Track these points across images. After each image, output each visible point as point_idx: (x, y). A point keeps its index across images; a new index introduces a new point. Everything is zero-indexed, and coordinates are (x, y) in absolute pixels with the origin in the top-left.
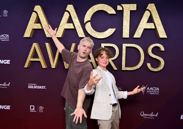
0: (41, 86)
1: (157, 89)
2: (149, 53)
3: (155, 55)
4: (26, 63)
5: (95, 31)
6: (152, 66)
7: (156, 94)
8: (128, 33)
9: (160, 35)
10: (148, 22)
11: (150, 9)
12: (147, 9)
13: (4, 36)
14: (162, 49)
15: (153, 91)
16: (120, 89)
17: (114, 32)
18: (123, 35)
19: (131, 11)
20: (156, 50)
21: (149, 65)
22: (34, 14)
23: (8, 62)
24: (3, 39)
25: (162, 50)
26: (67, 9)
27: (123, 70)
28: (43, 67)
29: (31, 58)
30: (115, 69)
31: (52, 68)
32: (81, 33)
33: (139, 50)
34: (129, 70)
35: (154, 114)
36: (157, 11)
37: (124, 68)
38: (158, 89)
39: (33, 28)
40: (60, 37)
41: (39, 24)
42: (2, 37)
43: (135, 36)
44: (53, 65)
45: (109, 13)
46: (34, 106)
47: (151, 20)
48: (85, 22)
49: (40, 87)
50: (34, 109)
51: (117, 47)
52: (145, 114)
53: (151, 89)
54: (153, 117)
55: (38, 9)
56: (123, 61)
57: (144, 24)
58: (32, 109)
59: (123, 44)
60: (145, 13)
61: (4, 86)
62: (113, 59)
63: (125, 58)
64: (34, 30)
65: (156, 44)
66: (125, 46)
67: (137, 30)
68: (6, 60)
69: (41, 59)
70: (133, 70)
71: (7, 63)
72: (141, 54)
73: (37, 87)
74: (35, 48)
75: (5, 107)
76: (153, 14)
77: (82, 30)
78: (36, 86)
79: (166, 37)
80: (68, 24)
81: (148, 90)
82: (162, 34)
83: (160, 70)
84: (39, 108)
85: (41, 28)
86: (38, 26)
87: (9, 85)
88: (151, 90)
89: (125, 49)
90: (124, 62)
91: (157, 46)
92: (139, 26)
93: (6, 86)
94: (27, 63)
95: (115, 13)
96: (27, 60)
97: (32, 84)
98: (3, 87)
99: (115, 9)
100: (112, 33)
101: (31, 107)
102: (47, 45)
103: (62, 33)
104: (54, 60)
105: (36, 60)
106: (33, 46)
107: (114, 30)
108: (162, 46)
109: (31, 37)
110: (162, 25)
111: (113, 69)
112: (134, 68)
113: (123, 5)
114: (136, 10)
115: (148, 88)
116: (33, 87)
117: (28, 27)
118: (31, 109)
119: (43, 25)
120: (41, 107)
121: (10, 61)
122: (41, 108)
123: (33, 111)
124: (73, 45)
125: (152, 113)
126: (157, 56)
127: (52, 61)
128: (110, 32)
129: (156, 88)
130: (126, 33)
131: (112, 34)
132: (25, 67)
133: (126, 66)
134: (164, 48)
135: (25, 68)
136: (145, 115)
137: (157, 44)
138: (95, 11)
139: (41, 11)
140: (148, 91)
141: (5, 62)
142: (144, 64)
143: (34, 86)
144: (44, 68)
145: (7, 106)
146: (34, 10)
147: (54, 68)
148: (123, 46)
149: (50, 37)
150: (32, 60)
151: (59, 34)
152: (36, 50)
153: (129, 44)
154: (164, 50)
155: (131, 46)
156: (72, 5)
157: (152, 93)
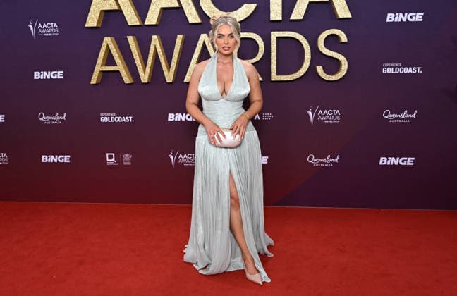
0: (124, 117)
1: (336, 112)
2: (319, 47)
3: (331, 50)
4: (94, 75)
5: (217, 10)
6: (326, 71)
7: (335, 122)
8: (280, 12)
9: (338, 13)
13: (49, 26)
14: (344, 38)
15: (329, 116)
16: (269, 115)
17: (253, 10)
18: (271, 15)
20: (332, 42)
21: (320, 69)
23: (59, 75)
24: (48, 33)
25: (343, 41)
27: (274, 81)
28: (126, 82)
29: (102, 66)
31: (142, 82)
32: (193, 17)
33: (302, 41)
34: (285, 80)
37: (274, 77)
38: (338, 112)
39: (101, 9)
40: (155, 23)
42: (45, 28)
43: (292, 18)
44: (145, 78)
46: (113, 154)
49: (123, 119)
50: (113, 159)
51: (260, 39)
52: (315, 158)
54: (331, 163)
56: (272, 65)
58: (111, 160)
59: (272, 33)
61: (55, 121)
62: (255, 60)
63: (276, 58)
64: (103, 13)
65: (332, 30)
66: (274, 35)
67: (296, 6)
68: (56, 72)
69: (120, 67)
70: (291, 79)
71: (59, 77)
72: (305, 49)
73: (117, 119)
74: (108, 46)
75: (61, 159)
77: (194, 8)
78: (115, 117)
79: (350, 16)
81: (320, 115)
82: (343, 10)
83: (341, 79)
84: (122, 158)
85: (117, 8)
86: (111, 5)
87: (64, 118)
88: (326, 114)
89: (275, 41)
90: (276, 67)
91: (334, 33)
93: (60, 120)
96: (95, 70)
98: (53, 123)
100: (250, 13)
101: (109, 156)
102: (131, 39)
103: (157, 17)
104: (146, 67)
105: (112, 70)
106: (104, 44)
107: (253, 6)
108: (343, 33)
109: (100, 26)
112: (293, 75)
115: (320, 112)
116: (110, 120)
117: (93, 7)
118: (108, 160)
119: (120, 3)
120: (127, 155)
121: (63, 74)
122: (127, 157)
123: (112, 164)
124: (180, 38)
125: (329, 157)
126: (334, 53)
127: (142, 70)
128: (246, 10)
129: (334, 111)
130: (276, 13)
131: (250, 15)
132: (91, 83)
133: (278, 73)
134: (347, 36)
135: (96, 84)
136: (316, 160)
137: (334, 30)
140: (320, 118)
141: (54, 75)
142: (312, 69)
143: (112, 118)
145: (63, 157)
147: (145, 84)
148: (272, 36)
149: (135, 24)
150: (105, 70)
151: (152, 18)
152: (110, 51)
153: (281, 32)
154: (347, 41)
155: (285, 35)
157: (327, 121)
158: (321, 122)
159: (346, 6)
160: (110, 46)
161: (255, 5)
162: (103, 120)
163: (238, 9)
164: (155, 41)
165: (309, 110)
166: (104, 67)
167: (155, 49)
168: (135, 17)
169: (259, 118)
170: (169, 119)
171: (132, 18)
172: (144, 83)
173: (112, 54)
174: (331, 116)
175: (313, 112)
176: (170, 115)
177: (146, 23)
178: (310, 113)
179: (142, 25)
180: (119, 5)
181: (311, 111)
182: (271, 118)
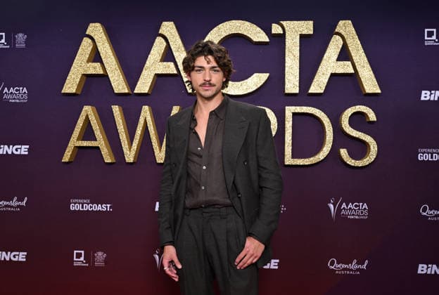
0: (100, 205)
1: (363, 206)
2: (343, 126)
3: (357, 131)
4: (66, 151)
7: (362, 217)
8: (298, 84)
9: (365, 87)
10: (339, 59)
11: (342, 31)
12: (336, 30)
13: (17, 90)
14: (372, 116)
15: (355, 210)
16: (281, 207)
17: (265, 80)
18: (286, 87)
19: (302, 37)
20: (357, 120)
21: (344, 153)
22: (86, 43)
23: (24, 150)
24: (14, 99)
25: (371, 120)
26: (160, 32)
27: (289, 165)
28: (106, 161)
29: (78, 140)
31: (127, 161)
33: (322, 119)
34: (301, 164)
35: (358, 263)
36: (357, 37)
37: (289, 160)
38: (365, 206)
39: (83, 73)
40: (146, 92)
41: (99, 64)
42: (12, 93)
43: (313, 90)
44: (130, 156)
45: (255, 40)
46: (83, 252)
47: (344, 55)
49: (99, 208)
50: (82, 259)
51: (273, 114)
52: (338, 263)
53: (349, 206)
54: (358, 270)
55: (96, 30)
56: (287, 145)
57: (330, 65)
58: (79, 258)
59: (287, 107)
60: (332, 40)
61: (11, 207)
63: (291, 138)
64: (85, 78)
65: (358, 107)
66: (289, 111)
67: (316, 77)
68: (19, 146)
69: (101, 142)
72: (327, 128)
73: (91, 207)
74: (87, 116)
75: (14, 256)
76: (349, 41)
78: (88, 204)
79: (379, 91)
80: (165, 63)
81: (344, 208)
82: (370, 84)
84: (94, 256)
85: (102, 72)
86: (95, 69)
87: (24, 203)
88: (350, 208)
89: (291, 117)
90: (290, 147)
91: (359, 110)
92: (320, 67)
93: (18, 206)
94: (68, 151)
95: (267, 40)
96: (69, 145)
97: (80, 200)
98: (9, 209)
99: (268, 31)
100: (263, 82)
101: (77, 253)
102: (116, 110)
103: (150, 84)
104: (132, 144)
105: (90, 145)
106: (83, 113)
107: (265, 76)
108: (371, 110)
109: (79, 93)
110: (368, 65)
112: (312, 159)
113: (284, 23)
114: (312, 33)
115: (344, 205)
116: (82, 207)
117: (73, 70)
118: (75, 259)
119: (106, 66)
120: (100, 254)
121: (28, 149)
122: (100, 256)
123: (79, 264)
124: (176, 110)
125: (355, 261)
126: (360, 133)
127: (127, 147)
128: (256, 81)
129: (361, 204)
130: (292, 84)
131: (264, 84)
132: (63, 161)
133: (293, 157)
134: (375, 114)
135: (64, 163)
136: (339, 266)
137: (361, 106)
138: (224, 35)
139: (103, 34)
140: (343, 212)
141: (16, 150)
142: (334, 152)
143: (85, 205)
144: (108, 161)
145: (18, 253)
146: (87, 33)
147: (131, 163)
148: (287, 111)
149: (123, 91)
150: (81, 145)
151: (143, 86)
152: (89, 123)
153: (298, 108)
154: (375, 120)
155: (303, 111)
156: (172, 23)
157: (353, 217)
158: (345, 218)
159: (375, 79)
160: (90, 116)
161: (268, 75)
162: (74, 207)
163: (247, 78)
164: (146, 113)
165: (330, 202)
166: (80, 142)
167: (145, 122)
168: (123, 84)
171: (119, 84)
172: (128, 163)
173: (91, 127)
174: (357, 210)
177: (136, 91)
178: (332, 206)
179: (131, 93)
180: (105, 69)
181: (333, 204)
182: (283, 211)
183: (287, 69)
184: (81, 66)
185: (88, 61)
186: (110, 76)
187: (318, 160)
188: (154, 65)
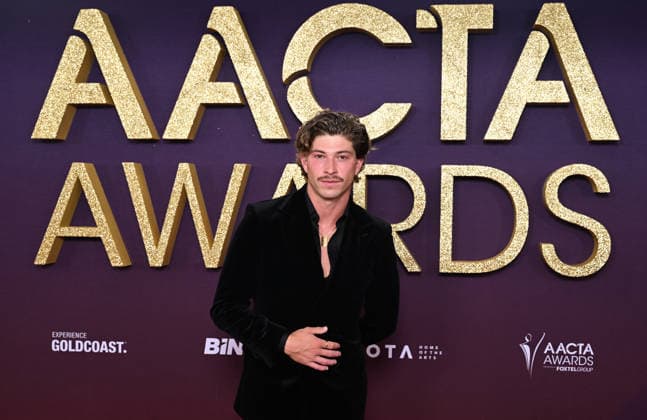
0: (104, 343)
1: (583, 348)
2: (548, 202)
3: (573, 210)
4: (43, 245)
6: (563, 256)
7: (582, 369)
8: (463, 122)
9: (590, 130)
10: (541, 77)
11: (547, 24)
12: (537, 23)
14: (602, 185)
15: (570, 356)
16: (434, 350)
17: (403, 116)
18: (442, 128)
19: (473, 35)
20: (576, 192)
21: (548, 251)
22: (74, 45)
25: (600, 191)
26: (210, 25)
27: (446, 274)
28: (114, 265)
29: (63, 224)
30: (413, 267)
31: (151, 264)
32: (270, 126)
33: (509, 189)
34: (470, 272)
36: (575, 35)
37: (447, 264)
38: (589, 348)
39: (69, 102)
40: (185, 136)
41: (98, 84)
43: (491, 134)
44: (156, 255)
45: (384, 41)
47: (552, 68)
48: (285, 76)
49: (102, 347)
51: (417, 178)
53: (559, 350)
55: (91, 22)
56: (442, 237)
57: (525, 87)
59: (443, 167)
60: (530, 40)
62: (403, 226)
63: (450, 224)
64: (74, 110)
65: (575, 166)
66: (449, 173)
67: (498, 111)
69: (103, 229)
70: (486, 271)
72: (517, 205)
73: (89, 346)
74: (78, 182)
76: (559, 44)
77: (273, 109)
78: (83, 340)
79: (616, 137)
80: (218, 83)
81: (549, 353)
82: (600, 125)
83: (596, 274)
85: (104, 102)
86: (91, 94)
88: (561, 353)
89: (451, 185)
90: (450, 242)
91: (580, 172)
92: (506, 92)
94: (47, 247)
95: (408, 40)
96: (47, 235)
97: (69, 335)
99: (408, 23)
100: (398, 120)
102: (130, 170)
103: (191, 122)
104: (161, 231)
105: (84, 235)
106: (71, 177)
107: (403, 109)
108: (600, 174)
109: (64, 138)
110: (597, 88)
111: (405, 268)
112: (489, 262)
113: (439, 8)
114: (491, 26)
115: (549, 347)
116: (74, 347)
117: (50, 97)
119: (111, 90)
124: (239, 171)
126: (580, 215)
127: (151, 239)
128: (387, 117)
129: (581, 345)
130: (453, 124)
131: (396, 127)
132: (36, 263)
133: (455, 257)
134: (609, 180)
135: (38, 266)
137: (581, 165)
138: (327, 31)
139: (105, 30)
140: (547, 359)
142: (531, 250)
143: (77, 342)
144: (117, 265)
146: (76, 28)
147: (158, 268)
148: (444, 175)
149: (143, 136)
150: (68, 235)
151: (180, 125)
152: (83, 193)
153: (464, 167)
154: (609, 191)
155: (473, 174)
156: (230, 9)
157: (565, 369)
159: (608, 115)
160: (83, 182)
161: (408, 106)
162: (57, 346)
163: (370, 112)
164: (185, 176)
165: (523, 341)
166: (66, 229)
167: (184, 193)
168: (144, 122)
169: (410, 357)
170: (207, 351)
171: (135, 123)
172: (153, 268)
173: (86, 201)
174: (573, 356)
175: (532, 346)
176: (209, 341)
177: (166, 136)
178: (526, 349)
179: (157, 138)
180: (110, 94)
181: (528, 344)
182: (437, 356)
183: (444, 96)
184: (65, 90)
185: (79, 80)
186: (117, 108)
187: (502, 265)
188: (198, 89)
